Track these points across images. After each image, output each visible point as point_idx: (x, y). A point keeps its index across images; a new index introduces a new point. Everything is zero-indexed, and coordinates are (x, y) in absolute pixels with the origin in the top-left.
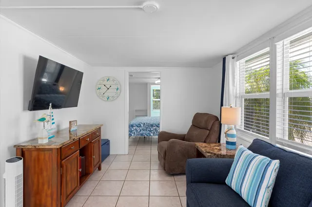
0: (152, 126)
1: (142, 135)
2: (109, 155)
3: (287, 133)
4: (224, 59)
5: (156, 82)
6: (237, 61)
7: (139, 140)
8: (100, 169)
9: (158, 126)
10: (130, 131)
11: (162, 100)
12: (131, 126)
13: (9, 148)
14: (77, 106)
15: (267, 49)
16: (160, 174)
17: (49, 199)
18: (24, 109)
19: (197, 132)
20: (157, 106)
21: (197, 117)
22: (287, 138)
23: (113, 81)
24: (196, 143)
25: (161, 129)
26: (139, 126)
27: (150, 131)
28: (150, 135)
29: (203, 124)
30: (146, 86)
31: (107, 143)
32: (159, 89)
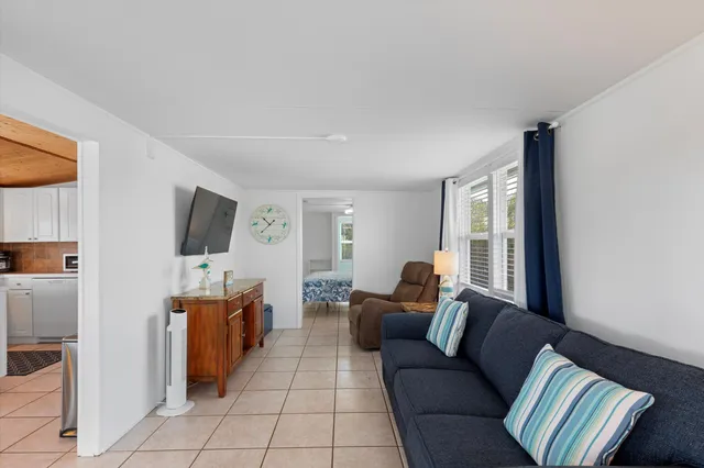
0: (340, 284)
1: (323, 299)
2: (271, 330)
3: (506, 281)
4: (444, 183)
5: (347, 212)
6: (459, 186)
7: (319, 307)
8: (261, 345)
9: (349, 284)
10: (305, 294)
11: (356, 242)
12: (307, 285)
13: (165, 301)
14: (227, 251)
15: (485, 178)
16: (352, 351)
17: (213, 364)
18: (176, 254)
19: (407, 289)
20: (348, 254)
21: (409, 267)
22: (505, 288)
23: (278, 212)
24: (403, 304)
25: (355, 287)
26: (318, 284)
27: (338, 293)
28: (337, 300)
29: (415, 278)
30: (329, 217)
31: (269, 309)
32: (350, 222)
